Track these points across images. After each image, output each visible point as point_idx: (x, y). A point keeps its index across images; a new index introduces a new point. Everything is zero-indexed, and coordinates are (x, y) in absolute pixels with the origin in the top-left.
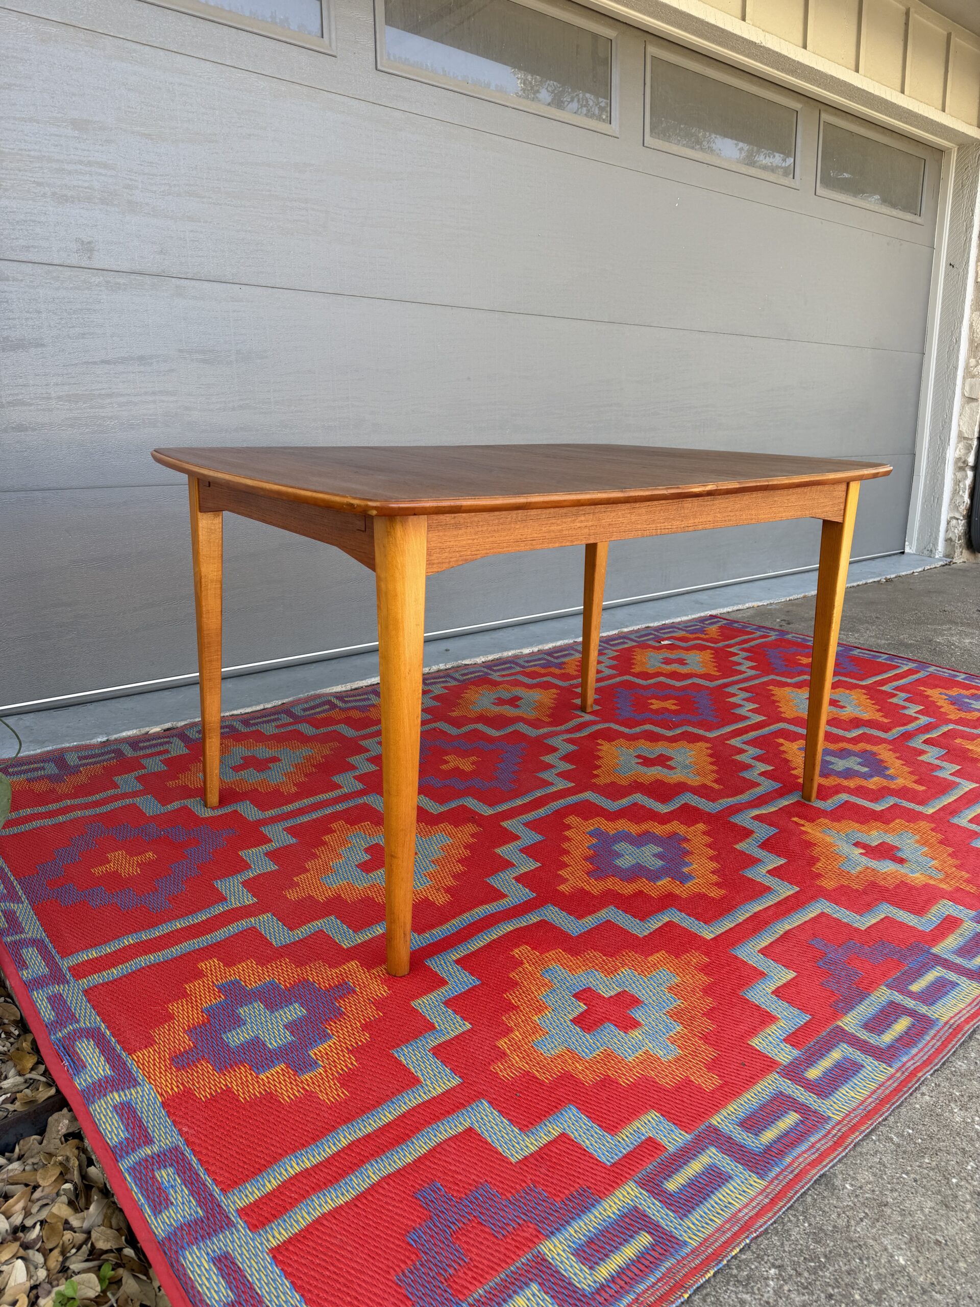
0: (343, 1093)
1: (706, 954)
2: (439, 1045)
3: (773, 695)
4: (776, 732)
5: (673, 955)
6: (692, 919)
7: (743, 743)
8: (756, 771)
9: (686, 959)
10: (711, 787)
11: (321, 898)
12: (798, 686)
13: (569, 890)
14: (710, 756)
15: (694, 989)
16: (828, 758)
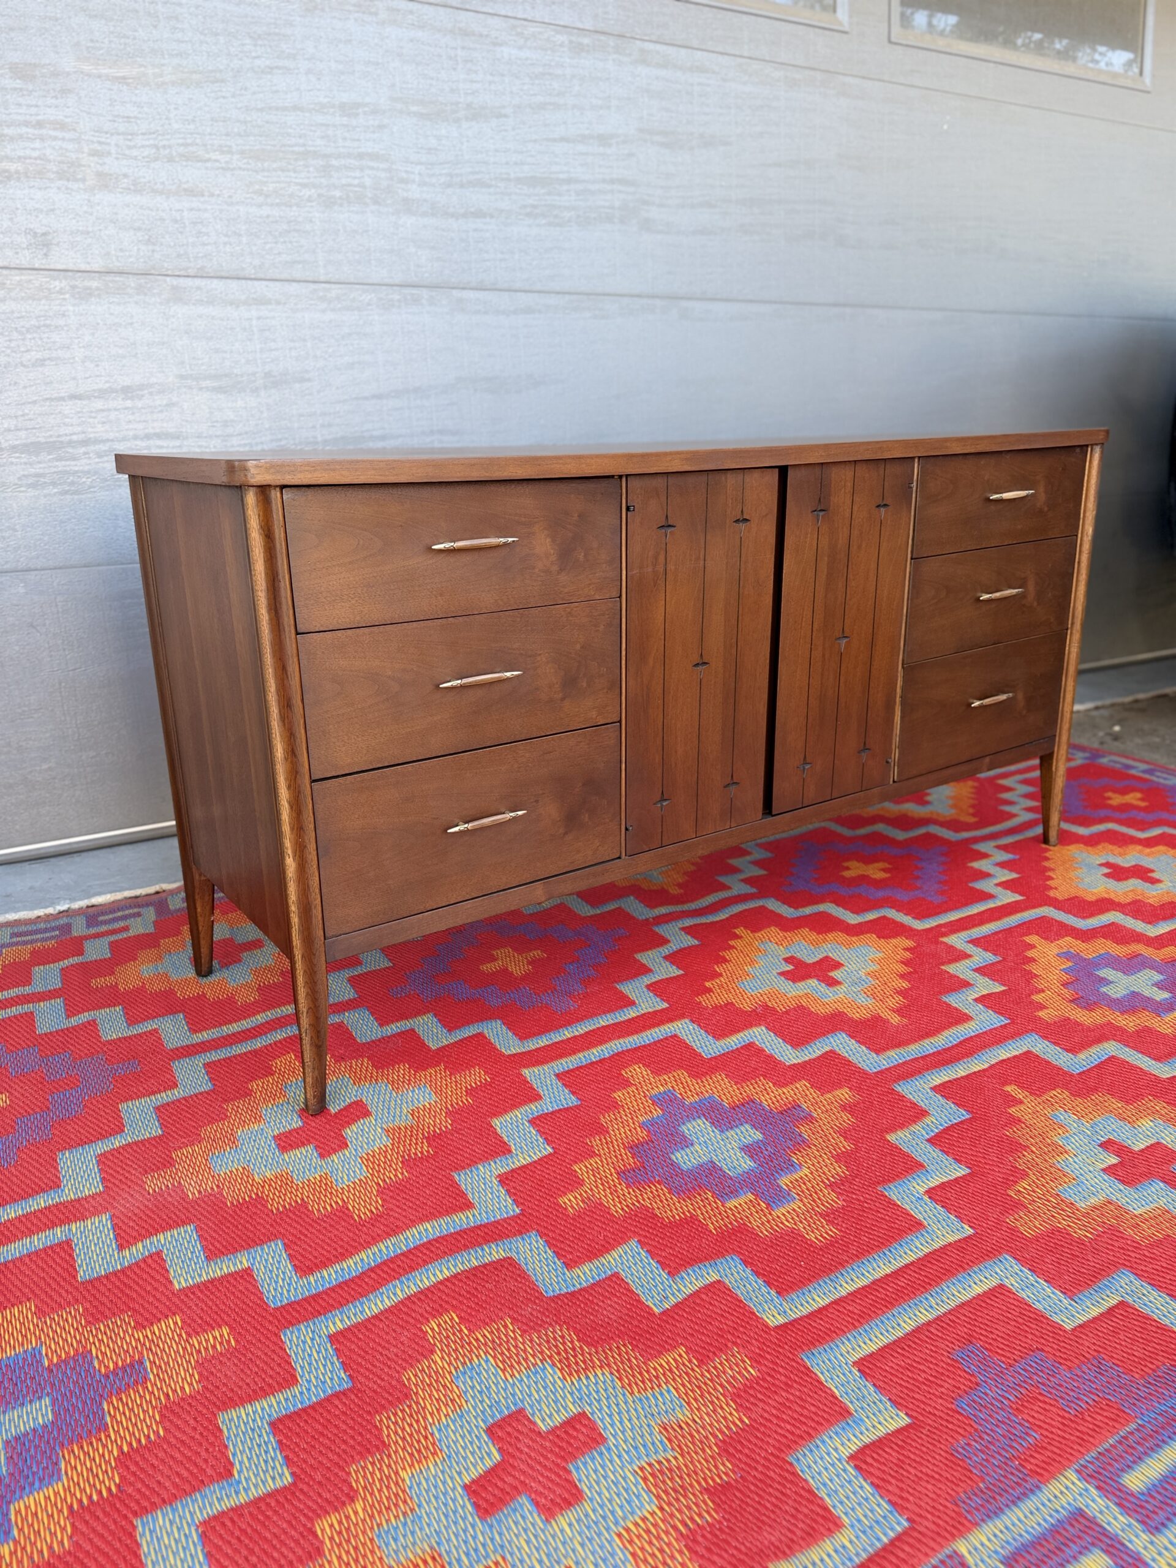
1: (756, 1361)
2: (220, 1516)
3: (1047, 858)
4: (1029, 923)
5: (697, 1359)
6: (760, 1282)
7: (969, 942)
8: (972, 994)
9: (715, 1368)
10: (886, 1022)
11: (192, 1193)
12: (1092, 841)
13: (577, 1204)
14: (906, 963)
15: (707, 1438)
16: (1104, 973)
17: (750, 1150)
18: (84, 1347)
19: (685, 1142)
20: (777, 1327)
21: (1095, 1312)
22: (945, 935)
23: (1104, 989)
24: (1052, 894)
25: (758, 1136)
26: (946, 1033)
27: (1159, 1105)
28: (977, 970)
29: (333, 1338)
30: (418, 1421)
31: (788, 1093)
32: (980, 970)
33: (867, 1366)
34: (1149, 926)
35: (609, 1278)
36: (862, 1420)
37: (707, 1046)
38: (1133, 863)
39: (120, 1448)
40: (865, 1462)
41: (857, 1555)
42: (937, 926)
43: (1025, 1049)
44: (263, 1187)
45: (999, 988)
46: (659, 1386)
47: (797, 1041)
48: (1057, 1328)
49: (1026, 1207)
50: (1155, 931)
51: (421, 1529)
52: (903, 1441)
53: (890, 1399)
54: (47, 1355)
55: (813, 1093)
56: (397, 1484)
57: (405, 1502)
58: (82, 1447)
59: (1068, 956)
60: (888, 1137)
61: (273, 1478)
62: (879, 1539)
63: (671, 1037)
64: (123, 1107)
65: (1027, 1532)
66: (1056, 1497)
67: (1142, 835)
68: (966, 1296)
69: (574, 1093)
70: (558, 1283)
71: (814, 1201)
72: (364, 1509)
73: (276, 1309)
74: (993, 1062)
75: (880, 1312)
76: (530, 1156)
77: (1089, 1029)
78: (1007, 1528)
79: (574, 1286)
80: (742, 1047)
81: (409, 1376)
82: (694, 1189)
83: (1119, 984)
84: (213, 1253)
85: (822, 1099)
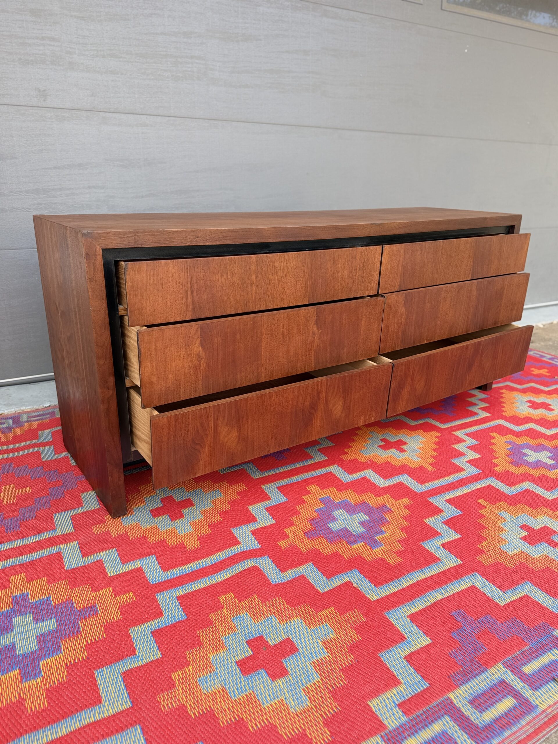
0: (44, 703)
1: (365, 615)
2: (131, 670)
3: (502, 397)
4: (493, 427)
5: (339, 612)
6: (367, 581)
7: (465, 435)
8: (465, 459)
9: (347, 616)
10: (426, 469)
11: (114, 534)
12: (524, 391)
13: (286, 545)
14: (436, 443)
15: (343, 645)
16: (525, 451)
17: (363, 524)
18: (70, 598)
19: (334, 519)
20: (374, 601)
21: (514, 598)
22: (454, 431)
23: (525, 458)
24: (504, 414)
25: (367, 518)
26: (453, 476)
27: (547, 510)
28: (468, 447)
29: (178, 598)
30: (216, 634)
31: (380, 500)
32: (470, 448)
33: (413, 618)
34: (547, 430)
35: (300, 577)
36: (410, 641)
37: (345, 477)
38: (542, 401)
39: (87, 641)
40: (411, 659)
41: (407, 695)
42: (451, 427)
43: (488, 484)
44: (146, 532)
45: (477, 456)
46: (322, 623)
47: (385, 477)
48: (497, 605)
49: (486, 553)
50: (549, 432)
51: (217, 678)
52: (428, 651)
53: (423, 632)
54: (53, 600)
55: (392, 500)
56: (207, 659)
57: (210, 667)
58: (70, 640)
59: (510, 443)
60: (425, 521)
61: (153, 655)
62: (416, 690)
63: (329, 473)
64: (82, 495)
65: (480, 689)
66: (493, 674)
67: (546, 389)
68: (458, 590)
69: (285, 496)
70: (277, 578)
71: (391, 547)
72: (193, 669)
73: (153, 585)
74: (474, 489)
75: (420, 595)
76: (265, 523)
77: (517, 476)
78: (471, 688)
79: (284, 580)
80: (361, 479)
81: (212, 616)
82: (337, 539)
83: (532, 456)
84: (124, 560)
85: (396, 503)
